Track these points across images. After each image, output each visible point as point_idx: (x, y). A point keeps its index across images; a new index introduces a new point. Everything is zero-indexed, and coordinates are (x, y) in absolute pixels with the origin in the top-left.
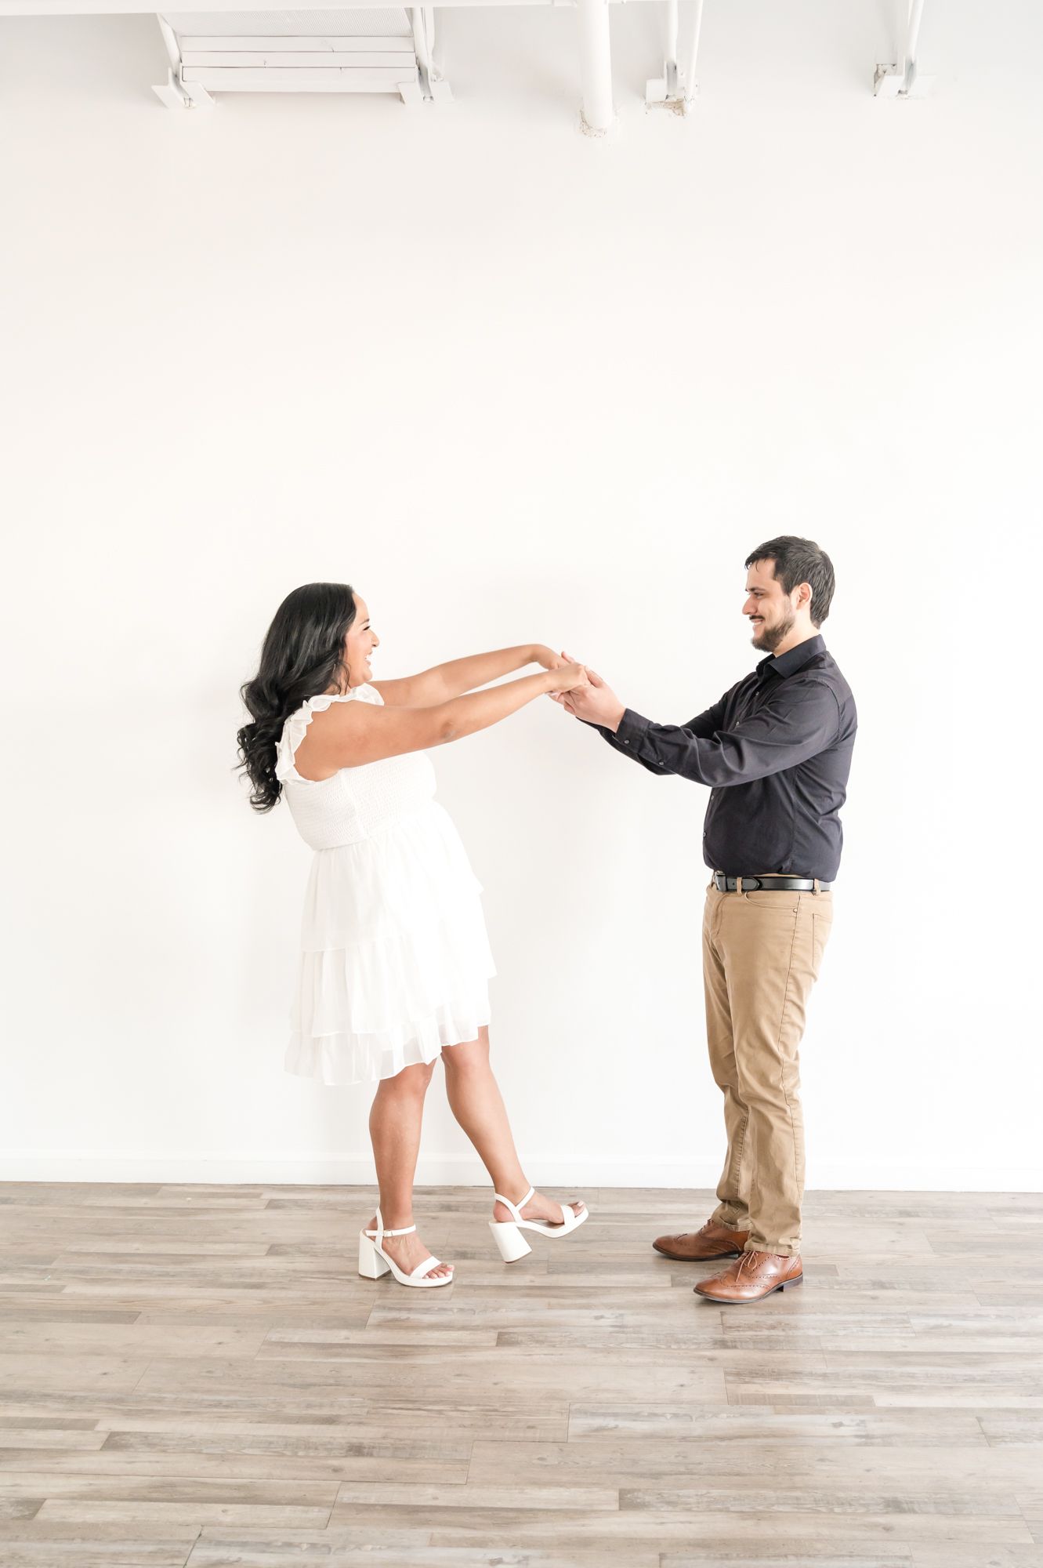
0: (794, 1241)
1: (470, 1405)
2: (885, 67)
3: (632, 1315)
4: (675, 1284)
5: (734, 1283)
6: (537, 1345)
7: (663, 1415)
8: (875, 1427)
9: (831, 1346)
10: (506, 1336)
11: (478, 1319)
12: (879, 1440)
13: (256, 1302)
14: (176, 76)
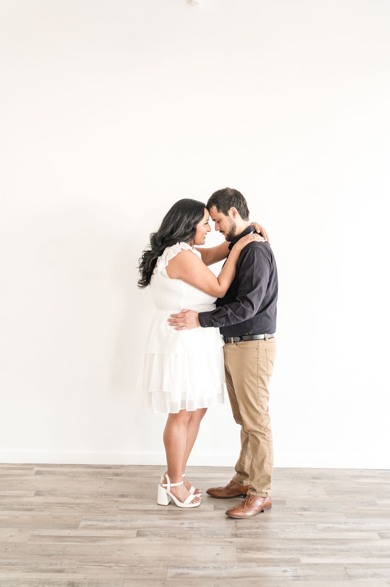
0: (268, 490)
1: (124, 564)
3: (197, 522)
4: (215, 509)
5: (243, 510)
6: (155, 536)
7: (209, 567)
8: (300, 572)
9: (282, 536)
10: (141, 532)
11: (128, 525)
12: (302, 578)
13: (29, 517)
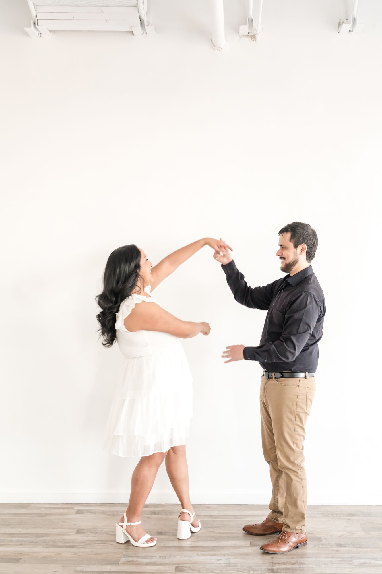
0: (303, 527)
2: (343, 20)
3: (234, 558)
4: (252, 545)
5: (277, 545)
6: (193, 572)
9: (319, 571)
10: (179, 568)
11: (167, 561)
13: (71, 554)
14: (35, 23)
